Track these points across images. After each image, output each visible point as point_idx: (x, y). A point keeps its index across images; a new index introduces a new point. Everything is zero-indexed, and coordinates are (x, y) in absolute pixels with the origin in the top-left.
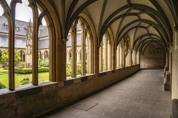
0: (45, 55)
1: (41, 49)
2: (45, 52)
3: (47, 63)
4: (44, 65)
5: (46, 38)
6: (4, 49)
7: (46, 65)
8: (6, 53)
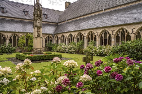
0: (62, 40)
1: (58, 34)
2: (62, 36)
3: (63, 48)
4: (60, 51)
5: (64, 22)
6: (21, 34)
7: (62, 51)
8: (22, 38)
